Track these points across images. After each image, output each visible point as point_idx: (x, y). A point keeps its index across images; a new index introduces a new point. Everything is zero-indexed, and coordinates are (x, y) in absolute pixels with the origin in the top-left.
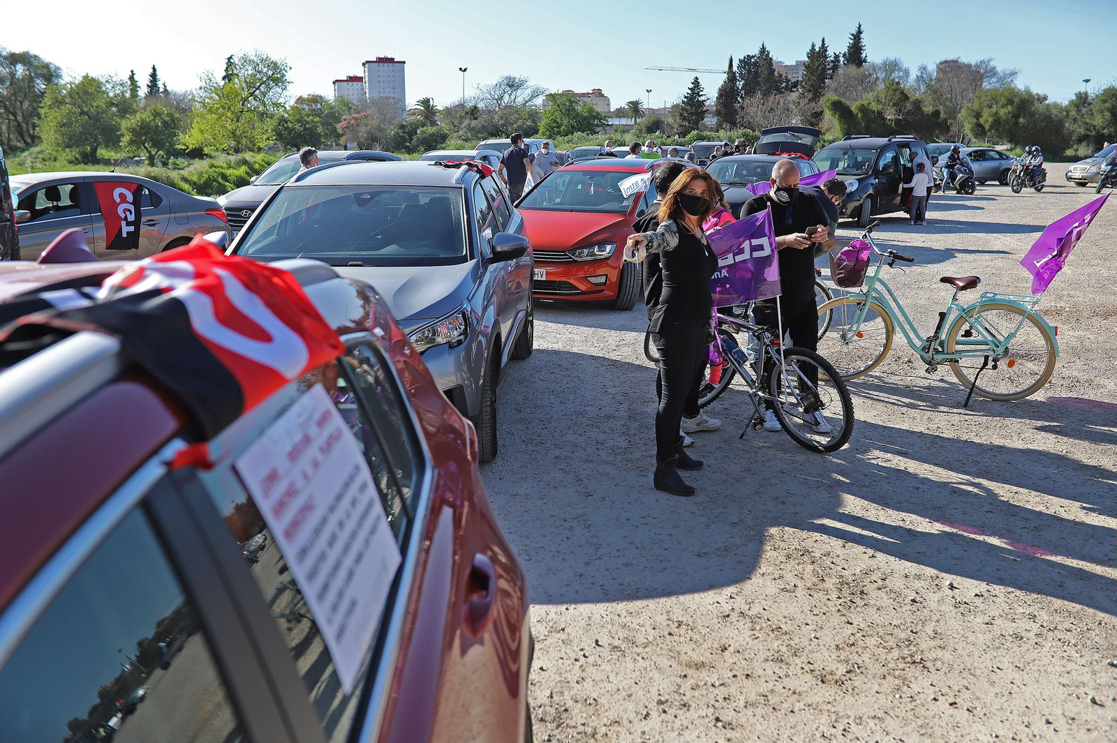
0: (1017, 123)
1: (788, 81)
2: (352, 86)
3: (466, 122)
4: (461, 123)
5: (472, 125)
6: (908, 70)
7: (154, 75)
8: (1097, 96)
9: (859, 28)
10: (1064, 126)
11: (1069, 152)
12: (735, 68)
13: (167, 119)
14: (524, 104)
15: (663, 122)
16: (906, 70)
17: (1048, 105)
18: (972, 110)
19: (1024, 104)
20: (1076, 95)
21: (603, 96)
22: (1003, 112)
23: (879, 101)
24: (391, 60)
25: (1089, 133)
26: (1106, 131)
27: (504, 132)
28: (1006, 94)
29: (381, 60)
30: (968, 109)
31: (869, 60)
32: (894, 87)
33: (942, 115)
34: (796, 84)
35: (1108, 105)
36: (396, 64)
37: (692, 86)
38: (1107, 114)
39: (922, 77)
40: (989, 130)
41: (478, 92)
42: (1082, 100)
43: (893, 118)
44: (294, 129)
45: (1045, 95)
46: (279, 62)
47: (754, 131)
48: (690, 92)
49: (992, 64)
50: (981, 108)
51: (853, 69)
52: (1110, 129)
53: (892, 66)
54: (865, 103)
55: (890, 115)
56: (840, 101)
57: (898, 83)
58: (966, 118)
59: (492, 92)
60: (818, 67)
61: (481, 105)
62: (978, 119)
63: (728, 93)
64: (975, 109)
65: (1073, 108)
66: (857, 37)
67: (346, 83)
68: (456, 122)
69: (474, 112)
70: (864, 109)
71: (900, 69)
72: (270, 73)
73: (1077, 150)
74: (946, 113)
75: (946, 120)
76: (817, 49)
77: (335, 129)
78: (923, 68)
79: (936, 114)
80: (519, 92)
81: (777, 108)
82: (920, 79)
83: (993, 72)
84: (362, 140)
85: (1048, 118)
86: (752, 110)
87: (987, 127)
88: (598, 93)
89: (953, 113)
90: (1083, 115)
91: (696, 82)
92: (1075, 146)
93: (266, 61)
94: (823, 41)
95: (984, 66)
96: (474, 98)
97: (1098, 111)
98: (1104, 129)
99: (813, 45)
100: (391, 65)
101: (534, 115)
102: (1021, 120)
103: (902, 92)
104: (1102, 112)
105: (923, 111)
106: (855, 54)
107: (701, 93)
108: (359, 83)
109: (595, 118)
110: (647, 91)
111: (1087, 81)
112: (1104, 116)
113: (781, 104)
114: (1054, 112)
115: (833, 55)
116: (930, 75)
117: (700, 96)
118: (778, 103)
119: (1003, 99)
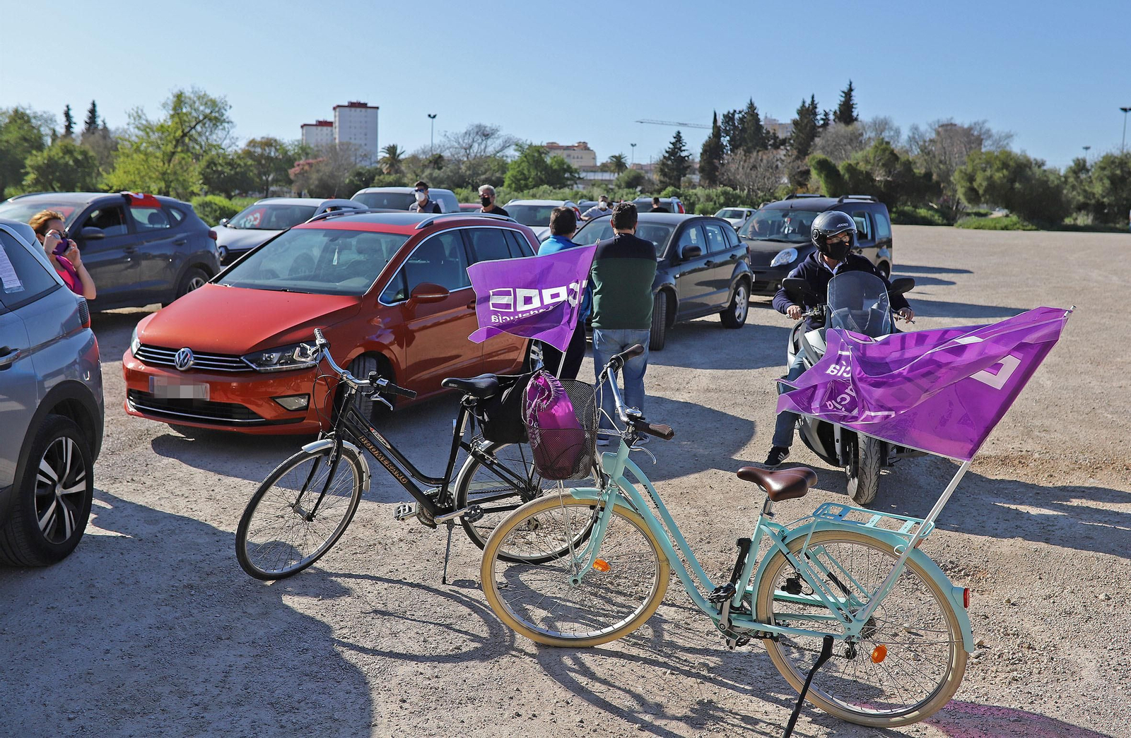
0: (1012, 188)
1: (775, 138)
2: (321, 130)
3: (428, 172)
4: (423, 172)
5: (434, 175)
6: (899, 129)
7: (93, 112)
8: (1096, 163)
9: (850, 85)
10: (1062, 193)
11: (1068, 221)
12: (719, 123)
13: (80, 157)
14: (495, 155)
15: (643, 178)
16: (896, 130)
17: (1045, 171)
18: (965, 173)
19: (1020, 169)
20: (1074, 161)
21: (588, 149)
22: (998, 176)
23: (867, 162)
24: (364, 106)
25: (1089, 201)
26: (1105, 200)
27: (469, 183)
28: (1002, 157)
29: (353, 105)
30: (961, 171)
31: (860, 118)
32: (884, 145)
33: (935, 177)
34: (784, 142)
35: (1107, 172)
36: (369, 110)
37: (673, 140)
38: (1107, 182)
39: (914, 138)
40: (983, 195)
41: (443, 139)
42: (1080, 167)
43: (882, 179)
44: (223, 173)
45: (1042, 160)
46: (218, 100)
47: (735, 189)
48: (671, 146)
49: (987, 126)
50: (974, 170)
51: (842, 128)
52: (1111, 198)
53: (881, 125)
54: (853, 162)
55: (879, 177)
56: (827, 160)
57: (888, 143)
58: (959, 182)
59: (461, 140)
60: (806, 125)
61: (447, 154)
62: (971, 183)
63: (712, 150)
64: (968, 172)
65: (1071, 174)
66: (848, 94)
67: (314, 128)
68: (418, 171)
69: (437, 161)
70: (850, 169)
71: (891, 129)
72: (208, 111)
73: (1076, 219)
74: (939, 175)
75: (938, 183)
76: (807, 105)
77: (287, 175)
78: (915, 129)
79: (928, 175)
80: (489, 142)
81: (760, 166)
82: (912, 139)
83: (988, 134)
84: (312, 187)
85: (1044, 183)
86: (733, 167)
87: (981, 192)
88: (584, 147)
89: (945, 176)
90: (1081, 182)
91: (678, 137)
92: (1074, 215)
93: (203, 98)
94: (813, 97)
95: (978, 128)
96: (439, 146)
97: (1096, 179)
98: (1104, 197)
99: (804, 102)
100: (363, 110)
101: (503, 167)
102: (1017, 185)
103: (892, 152)
104: (1101, 180)
105: (914, 173)
106: (846, 113)
107: (683, 148)
108: (329, 128)
109: (565, 171)
110: (632, 145)
111: (1087, 148)
112: (1103, 183)
113: (765, 161)
114: (1052, 177)
115: (823, 113)
116: (921, 136)
117: (682, 151)
118: (761, 160)
119: (998, 162)
